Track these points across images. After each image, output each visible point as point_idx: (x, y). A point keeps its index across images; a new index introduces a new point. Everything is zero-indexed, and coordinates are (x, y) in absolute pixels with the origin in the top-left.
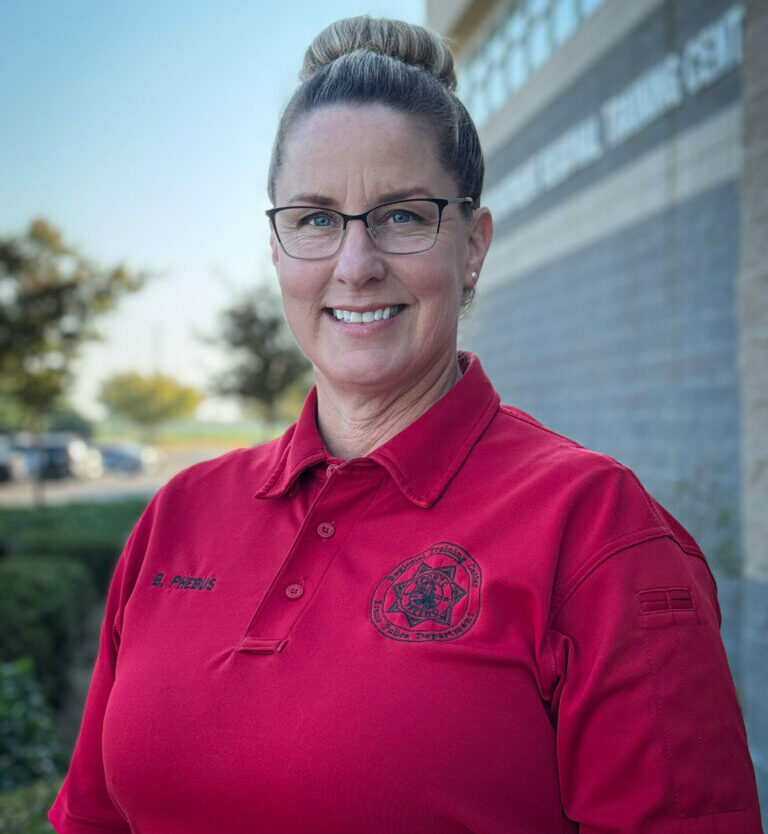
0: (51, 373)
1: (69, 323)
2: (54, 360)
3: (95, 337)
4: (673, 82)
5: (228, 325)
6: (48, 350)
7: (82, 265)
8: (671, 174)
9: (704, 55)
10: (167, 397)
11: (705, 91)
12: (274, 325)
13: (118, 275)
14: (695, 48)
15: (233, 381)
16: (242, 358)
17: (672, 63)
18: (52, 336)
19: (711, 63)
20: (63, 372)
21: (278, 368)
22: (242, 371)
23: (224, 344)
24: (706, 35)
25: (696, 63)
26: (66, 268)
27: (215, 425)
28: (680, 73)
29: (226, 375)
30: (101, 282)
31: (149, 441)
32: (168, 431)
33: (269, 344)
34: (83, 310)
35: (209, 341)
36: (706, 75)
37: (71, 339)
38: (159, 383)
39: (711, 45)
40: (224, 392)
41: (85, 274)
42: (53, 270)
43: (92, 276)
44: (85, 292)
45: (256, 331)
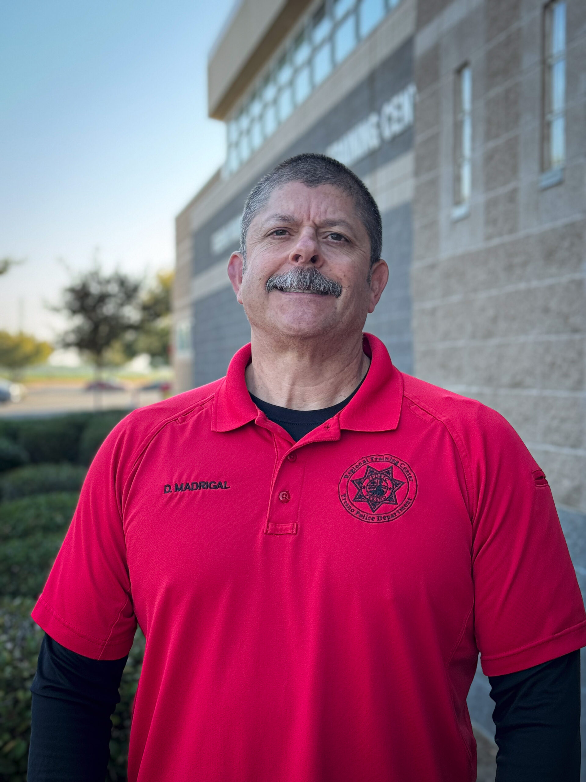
4: (374, 132)
5: (69, 297)
9: (395, 114)
10: (28, 348)
11: (395, 138)
12: (103, 298)
14: (389, 109)
15: (72, 338)
16: (78, 321)
17: (373, 119)
21: (104, 330)
22: (78, 330)
23: (66, 313)
24: (396, 100)
25: (390, 119)
27: (62, 368)
28: (379, 126)
29: (66, 333)
31: (15, 380)
32: (29, 372)
33: (98, 311)
35: (56, 310)
36: (396, 128)
38: (22, 339)
39: (399, 107)
40: (67, 345)
45: (90, 302)
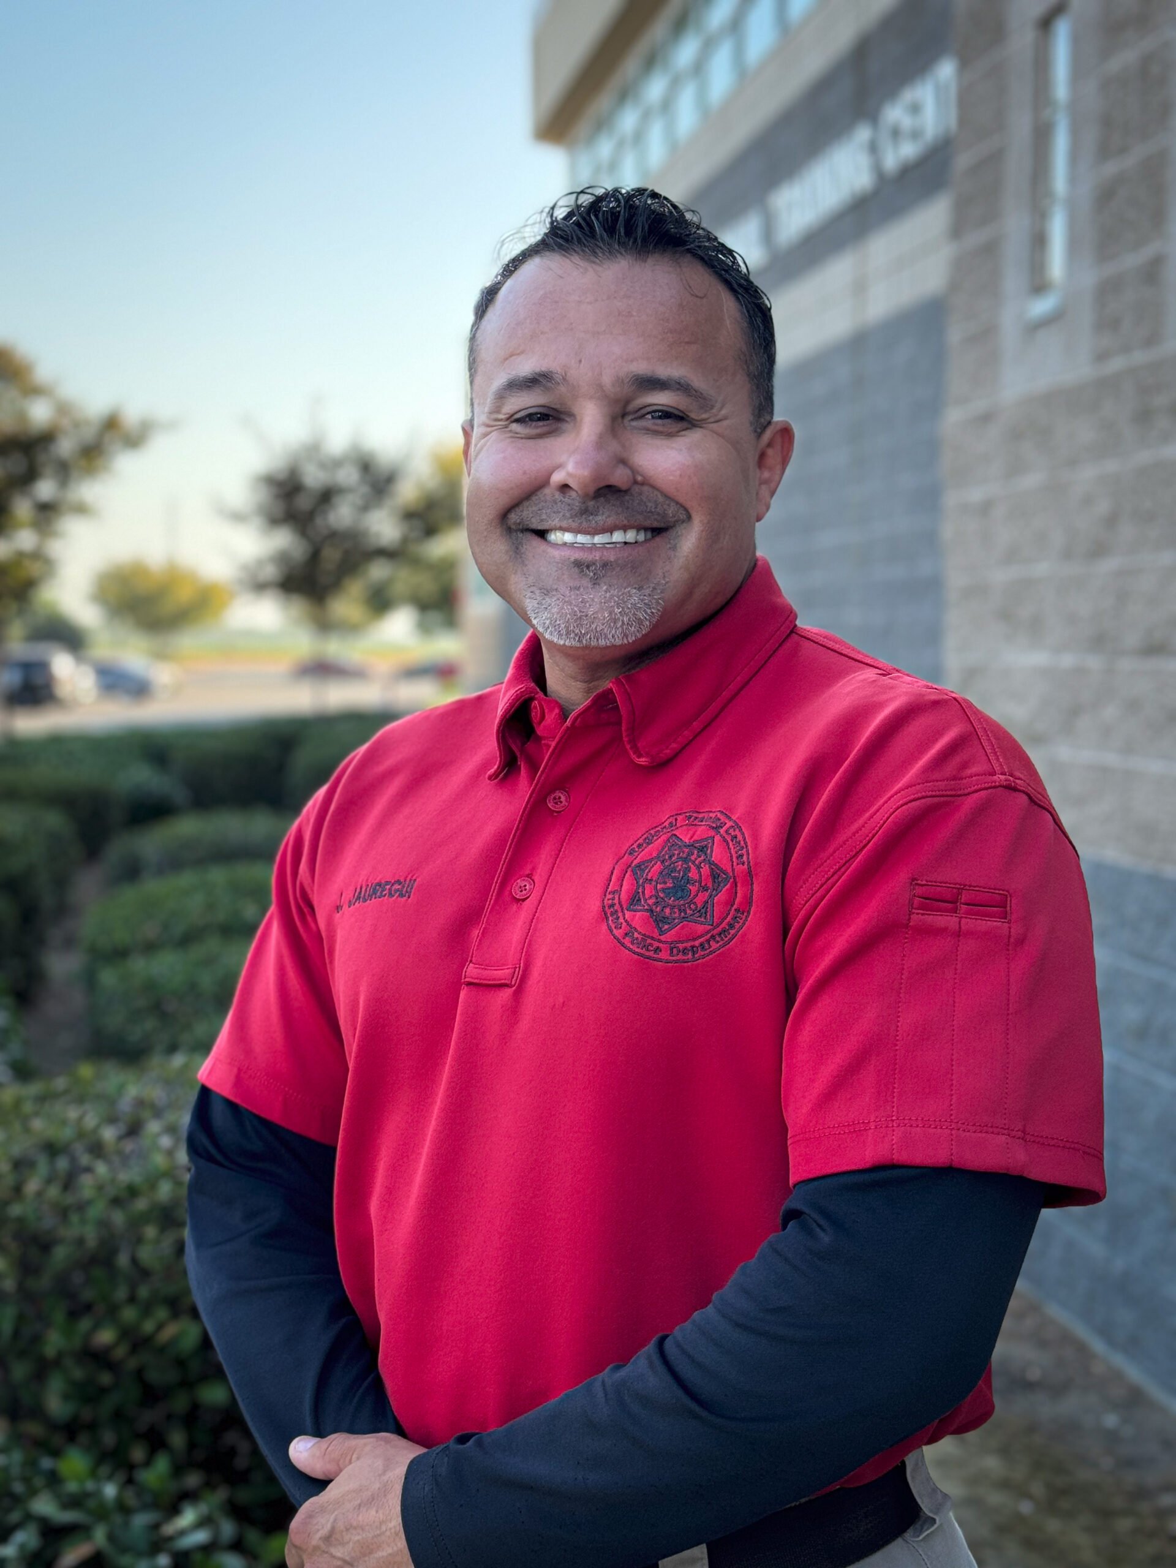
0: (21, 556)
1: (45, 489)
2: (25, 539)
3: (82, 509)
4: (863, 160)
5: (263, 495)
6: (18, 526)
7: (63, 408)
8: (860, 287)
9: (907, 122)
10: (184, 595)
11: (907, 171)
12: (327, 496)
13: (111, 424)
14: (895, 114)
15: (270, 572)
16: (283, 540)
17: (863, 134)
18: (22, 508)
19: (916, 134)
20: (38, 555)
21: (331, 555)
22: (282, 558)
23: (257, 522)
24: (909, 95)
25: (896, 133)
26: (40, 413)
27: (250, 634)
28: (873, 148)
29: (260, 563)
30: (89, 434)
31: (161, 656)
32: (187, 641)
33: (319, 521)
34: (64, 471)
35: (237, 517)
36: (909, 150)
37: (47, 511)
38: (174, 576)
39: (915, 109)
40: (259, 587)
41: (65, 422)
42: (22, 416)
43: (77, 425)
44: (65, 447)
45: (303, 503)
